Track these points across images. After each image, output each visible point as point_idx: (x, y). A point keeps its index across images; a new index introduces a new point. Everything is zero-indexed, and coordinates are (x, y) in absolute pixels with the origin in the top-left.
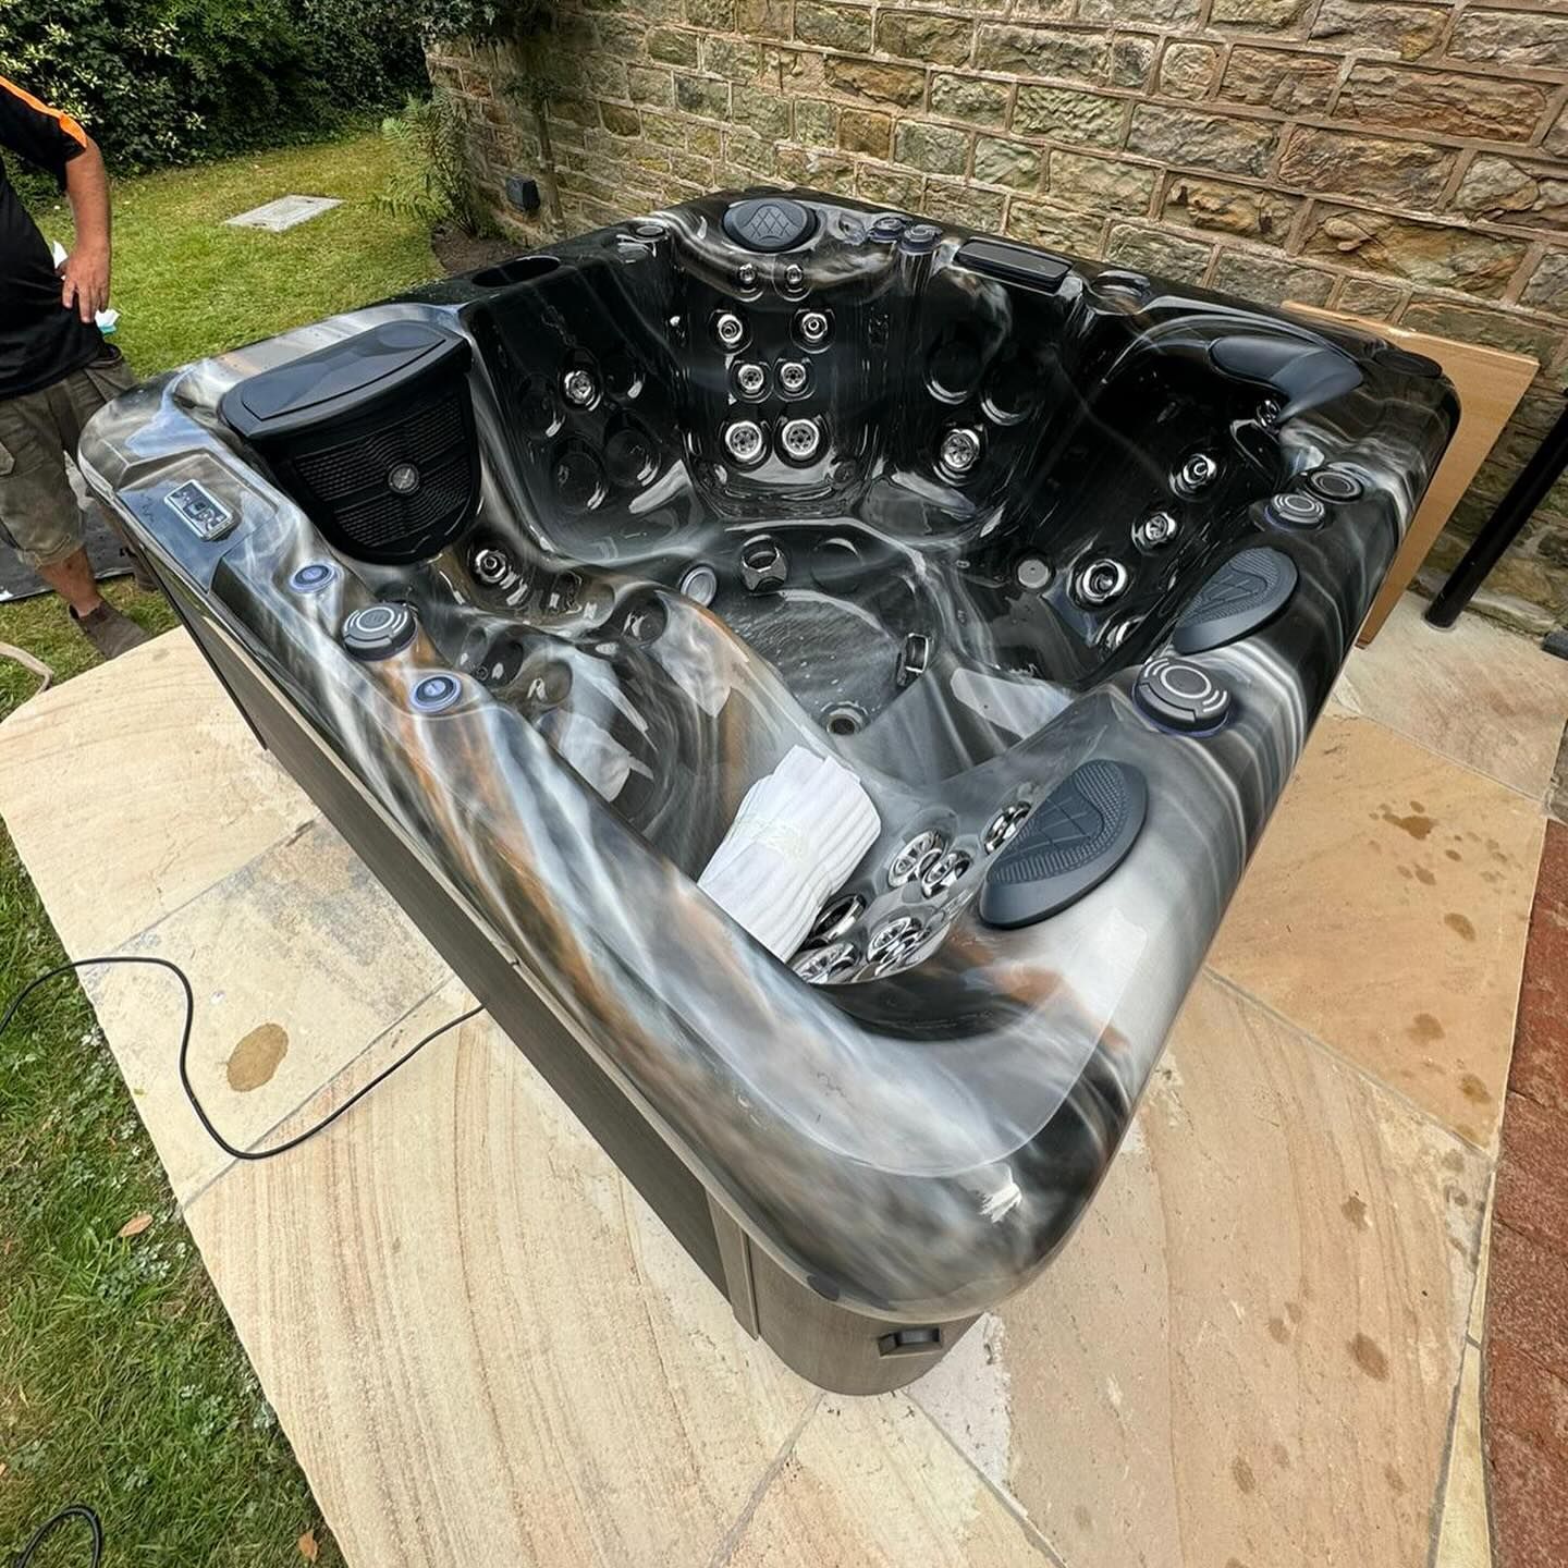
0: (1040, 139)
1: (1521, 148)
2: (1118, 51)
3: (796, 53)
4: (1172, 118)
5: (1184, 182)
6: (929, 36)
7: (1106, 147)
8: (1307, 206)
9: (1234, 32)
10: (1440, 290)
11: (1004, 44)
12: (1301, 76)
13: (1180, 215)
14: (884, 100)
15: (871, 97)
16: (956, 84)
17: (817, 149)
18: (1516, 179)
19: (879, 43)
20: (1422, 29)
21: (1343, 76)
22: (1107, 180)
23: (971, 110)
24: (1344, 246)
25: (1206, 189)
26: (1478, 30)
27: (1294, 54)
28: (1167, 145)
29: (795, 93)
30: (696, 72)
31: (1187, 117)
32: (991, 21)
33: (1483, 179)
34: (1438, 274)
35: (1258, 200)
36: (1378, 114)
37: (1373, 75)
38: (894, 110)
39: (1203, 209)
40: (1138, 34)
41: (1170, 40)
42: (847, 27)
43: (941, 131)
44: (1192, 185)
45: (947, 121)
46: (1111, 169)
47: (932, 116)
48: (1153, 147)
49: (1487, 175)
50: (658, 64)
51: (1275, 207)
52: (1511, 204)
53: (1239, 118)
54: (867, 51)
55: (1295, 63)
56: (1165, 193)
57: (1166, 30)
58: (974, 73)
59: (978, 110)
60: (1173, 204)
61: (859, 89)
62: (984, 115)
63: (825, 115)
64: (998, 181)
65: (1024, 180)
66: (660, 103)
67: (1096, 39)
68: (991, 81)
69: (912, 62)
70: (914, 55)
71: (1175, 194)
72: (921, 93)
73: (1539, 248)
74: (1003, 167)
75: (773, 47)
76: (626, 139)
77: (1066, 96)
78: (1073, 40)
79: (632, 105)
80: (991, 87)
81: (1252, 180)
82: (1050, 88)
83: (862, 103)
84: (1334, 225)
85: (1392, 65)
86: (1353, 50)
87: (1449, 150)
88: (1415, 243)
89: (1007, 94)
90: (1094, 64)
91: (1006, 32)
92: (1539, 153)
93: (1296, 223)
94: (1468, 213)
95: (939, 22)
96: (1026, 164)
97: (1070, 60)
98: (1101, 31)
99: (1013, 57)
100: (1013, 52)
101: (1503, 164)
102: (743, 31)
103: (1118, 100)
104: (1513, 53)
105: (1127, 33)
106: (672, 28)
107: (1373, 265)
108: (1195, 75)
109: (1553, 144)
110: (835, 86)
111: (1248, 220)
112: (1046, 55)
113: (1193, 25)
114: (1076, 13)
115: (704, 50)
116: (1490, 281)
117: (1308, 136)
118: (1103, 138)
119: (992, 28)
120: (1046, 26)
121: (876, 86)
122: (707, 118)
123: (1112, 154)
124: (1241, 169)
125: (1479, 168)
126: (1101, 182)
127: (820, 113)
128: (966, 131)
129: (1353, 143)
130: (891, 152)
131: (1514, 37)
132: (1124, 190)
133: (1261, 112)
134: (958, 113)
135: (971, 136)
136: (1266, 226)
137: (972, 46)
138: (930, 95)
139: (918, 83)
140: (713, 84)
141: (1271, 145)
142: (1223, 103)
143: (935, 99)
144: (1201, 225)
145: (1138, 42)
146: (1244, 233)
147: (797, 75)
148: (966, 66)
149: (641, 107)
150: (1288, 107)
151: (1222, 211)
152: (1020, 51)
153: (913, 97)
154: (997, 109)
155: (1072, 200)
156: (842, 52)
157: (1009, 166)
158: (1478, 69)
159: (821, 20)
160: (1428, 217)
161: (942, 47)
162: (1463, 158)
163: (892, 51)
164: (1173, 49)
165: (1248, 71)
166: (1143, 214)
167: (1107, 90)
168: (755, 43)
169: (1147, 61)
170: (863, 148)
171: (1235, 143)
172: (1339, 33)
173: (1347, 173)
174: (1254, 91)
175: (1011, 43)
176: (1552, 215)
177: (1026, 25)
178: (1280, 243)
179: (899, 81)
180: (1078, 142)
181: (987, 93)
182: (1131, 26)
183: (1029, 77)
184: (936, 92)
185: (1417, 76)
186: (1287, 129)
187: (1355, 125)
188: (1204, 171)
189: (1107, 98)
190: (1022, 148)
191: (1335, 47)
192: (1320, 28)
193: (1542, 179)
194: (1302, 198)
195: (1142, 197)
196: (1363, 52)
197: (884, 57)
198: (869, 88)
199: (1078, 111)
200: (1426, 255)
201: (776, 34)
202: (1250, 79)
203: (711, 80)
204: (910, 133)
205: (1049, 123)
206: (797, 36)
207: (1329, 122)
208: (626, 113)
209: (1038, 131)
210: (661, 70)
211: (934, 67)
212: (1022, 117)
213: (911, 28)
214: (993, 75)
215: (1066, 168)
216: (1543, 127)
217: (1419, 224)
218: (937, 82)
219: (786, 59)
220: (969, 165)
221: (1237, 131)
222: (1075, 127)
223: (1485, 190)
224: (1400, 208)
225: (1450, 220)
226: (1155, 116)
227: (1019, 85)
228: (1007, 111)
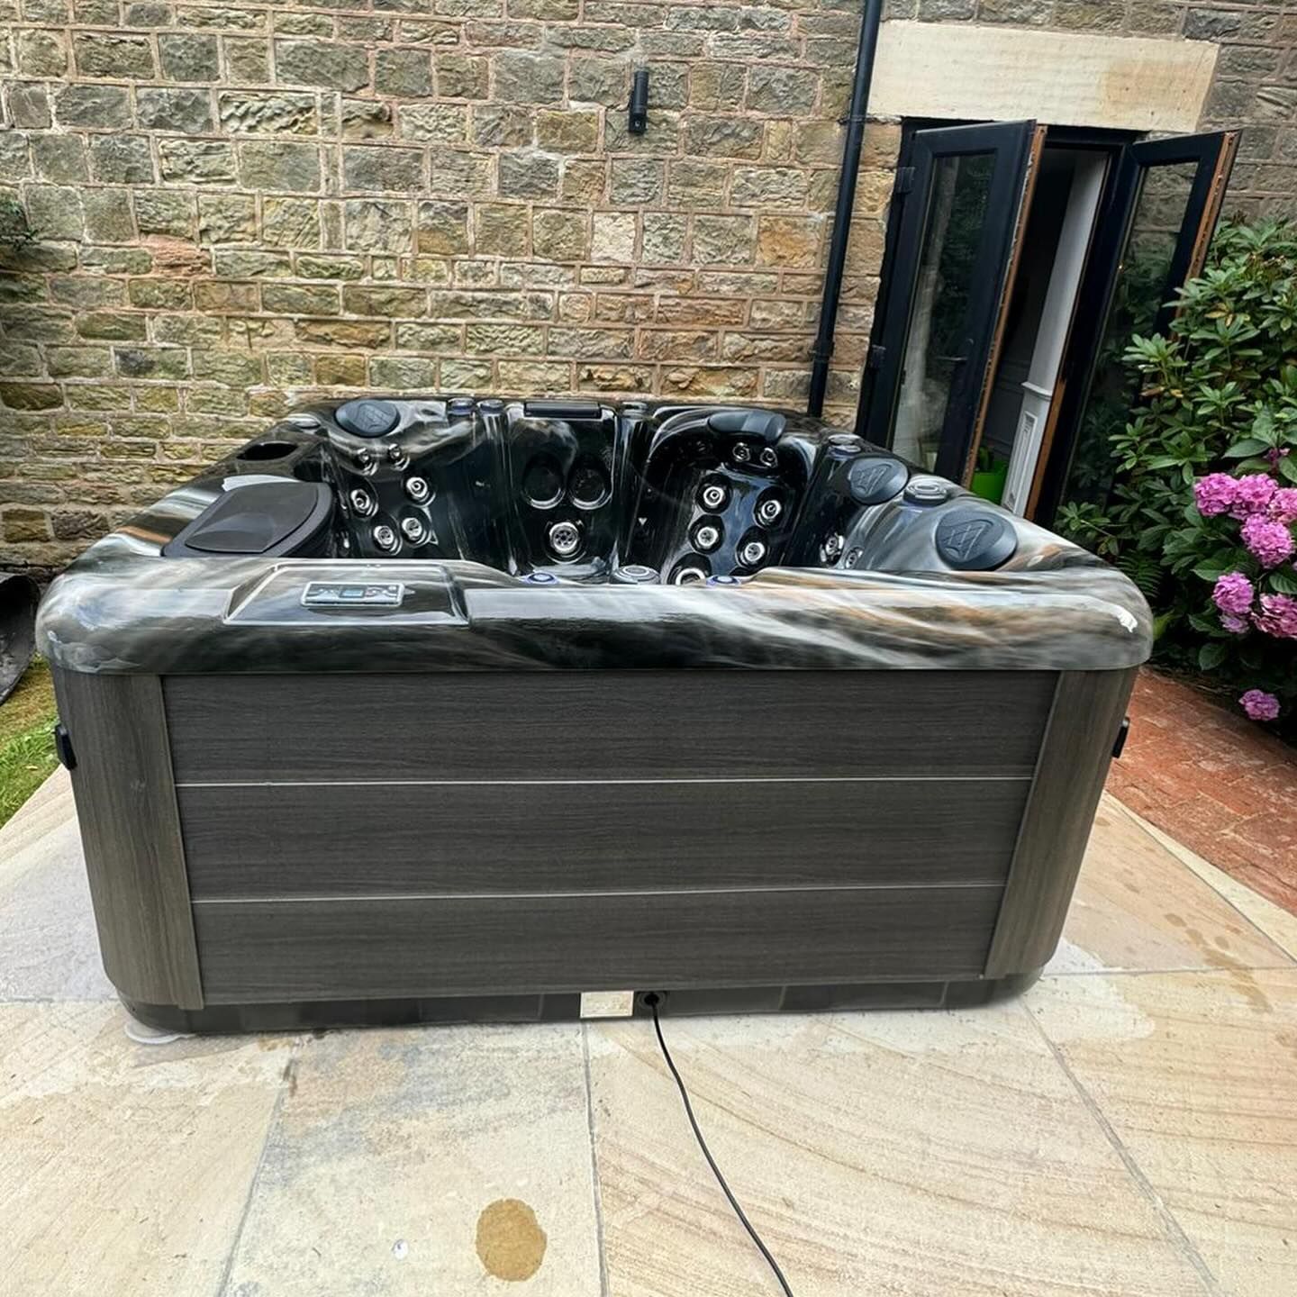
0: (488, 356)
1: (740, 328)
2: (531, 300)
3: (264, 320)
4: (572, 333)
5: (587, 367)
6: (390, 301)
7: (534, 354)
8: (658, 369)
9: (594, 287)
10: (731, 398)
11: (452, 302)
12: (636, 305)
13: (590, 386)
14: (356, 345)
15: (345, 345)
16: (419, 329)
17: (294, 388)
18: (743, 342)
19: (347, 308)
20: (684, 280)
21: (657, 303)
22: (540, 373)
23: (434, 344)
24: (682, 385)
25: (601, 369)
26: (708, 279)
27: (629, 295)
28: (573, 349)
29: (262, 350)
30: (145, 344)
31: (581, 332)
32: (439, 289)
33: (731, 343)
34: (727, 391)
35: (631, 370)
36: (678, 320)
37: (670, 302)
38: (367, 352)
39: (603, 380)
40: (542, 291)
41: (561, 293)
42: (315, 299)
43: (410, 360)
44: (593, 368)
45: (415, 353)
46: (542, 366)
47: (400, 352)
48: (565, 351)
49: (731, 342)
50: (92, 342)
51: (641, 372)
52: (746, 353)
53: (609, 329)
54: (336, 314)
55: (631, 300)
56: (578, 375)
57: (557, 287)
58: (432, 320)
59: (439, 343)
60: (584, 380)
61: (332, 340)
62: (443, 346)
63: (299, 362)
64: (462, 386)
65: (481, 382)
66: (96, 373)
67: (514, 295)
68: (446, 324)
69: (377, 318)
70: (379, 314)
71: (585, 375)
72: (388, 338)
73: (763, 370)
74: (463, 377)
75: (240, 318)
76: (41, 412)
77: (502, 328)
78: (499, 296)
79: (51, 380)
80: (446, 328)
81: (625, 361)
82: (490, 325)
83: (335, 350)
84: (674, 376)
85: (677, 297)
86: (658, 291)
87: (713, 333)
88: (712, 379)
89: (459, 331)
90: (518, 308)
91: (451, 295)
92: (748, 329)
93: (654, 378)
94: (730, 359)
95: (397, 292)
96: (481, 372)
97: (500, 308)
98: (519, 290)
99: (459, 309)
100: (461, 306)
101: (736, 336)
102: (202, 309)
103: (536, 328)
104: (724, 288)
105: (534, 290)
106: (111, 311)
107: (697, 393)
108: (581, 309)
109: (752, 324)
110: (307, 340)
111: (629, 382)
112: (483, 306)
113: (572, 285)
114: (499, 282)
115: (153, 327)
116: (749, 390)
117: (649, 334)
118: (530, 350)
119: (441, 293)
120: (480, 290)
121: (347, 337)
122: (160, 380)
123: (540, 358)
124: (619, 355)
125: (728, 339)
126: (536, 375)
127: (294, 361)
128: (431, 358)
129: (670, 335)
130: (368, 380)
131: (722, 281)
132: (553, 377)
133: (621, 325)
134: (423, 347)
135: (436, 361)
136: (640, 382)
137: (428, 304)
138: (397, 338)
139: (386, 331)
140: (167, 353)
141: (631, 340)
142: (599, 323)
143: (401, 341)
144: (604, 389)
145: (542, 295)
146: (628, 389)
147: (267, 336)
148: (424, 317)
149: (63, 381)
150: (634, 321)
151: (614, 379)
152: (465, 305)
153: (383, 341)
154: (454, 341)
155: (519, 389)
156: (313, 317)
157: (469, 375)
158: (713, 295)
159: (289, 295)
160: (714, 364)
161: (403, 307)
162: (721, 335)
163: (360, 312)
164: (564, 298)
165: (609, 305)
166: (568, 389)
167: (530, 323)
168: (219, 317)
169: (550, 303)
170: (339, 380)
171: (612, 342)
172: (648, 284)
173: (672, 349)
174: (614, 315)
175: (457, 301)
176: (762, 355)
177: (465, 290)
178: (649, 391)
179: (368, 331)
180: (515, 353)
181: (444, 332)
182: (535, 287)
183: (473, 320)
184: (402, 336)
185: (689, 301)
186: (637, 331)
187: (668, 326)
188: (598, 359)
189: (529, 327)
190: (477, 363)
191: (648, 291)
192: (639, 282)
193: (753, 340)
194: (653, 365)
195: (565, 379)
196: (663, 292)
197: (354, 317)
198: (341, 338)
199: (512, 335)
200: (719, 383)
201: (242, 308)
202: (611, 309)
203: (164, 349)
204: (383, 365)
205: (493, 346)
206: (266, 308)
207: (656, 326)
208: (41, 389)
209: (486, 351)
210: (95, 346)
211: (398, 319)
212: (473, 344)
213: (374, 296)
214: (447, 320)
215: (510, 371)
216: (746, 318)
217: (711, 369)
218: (401, 329)
219: (253, 325)
220: (437, 379)
221: (609, 337)
222: (512, 346)
223: (734, 348)
224: (701, 362)
225: (724, 364)
226: (562, 334)
227: (467, 325)
228: (461, 342)
